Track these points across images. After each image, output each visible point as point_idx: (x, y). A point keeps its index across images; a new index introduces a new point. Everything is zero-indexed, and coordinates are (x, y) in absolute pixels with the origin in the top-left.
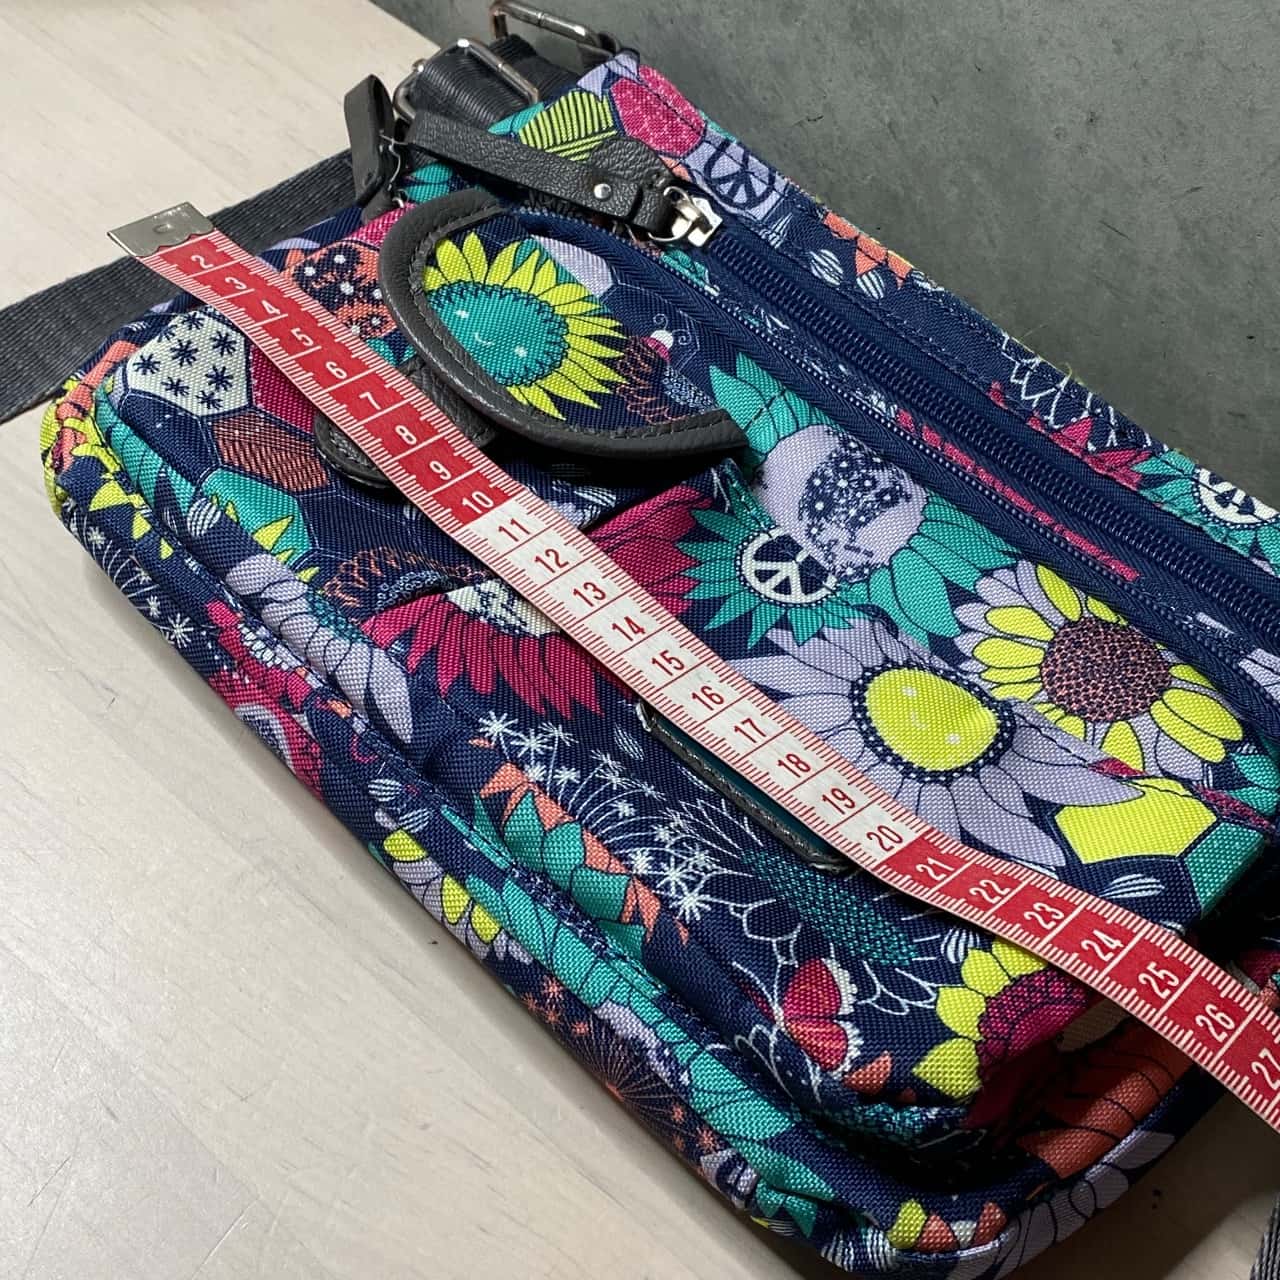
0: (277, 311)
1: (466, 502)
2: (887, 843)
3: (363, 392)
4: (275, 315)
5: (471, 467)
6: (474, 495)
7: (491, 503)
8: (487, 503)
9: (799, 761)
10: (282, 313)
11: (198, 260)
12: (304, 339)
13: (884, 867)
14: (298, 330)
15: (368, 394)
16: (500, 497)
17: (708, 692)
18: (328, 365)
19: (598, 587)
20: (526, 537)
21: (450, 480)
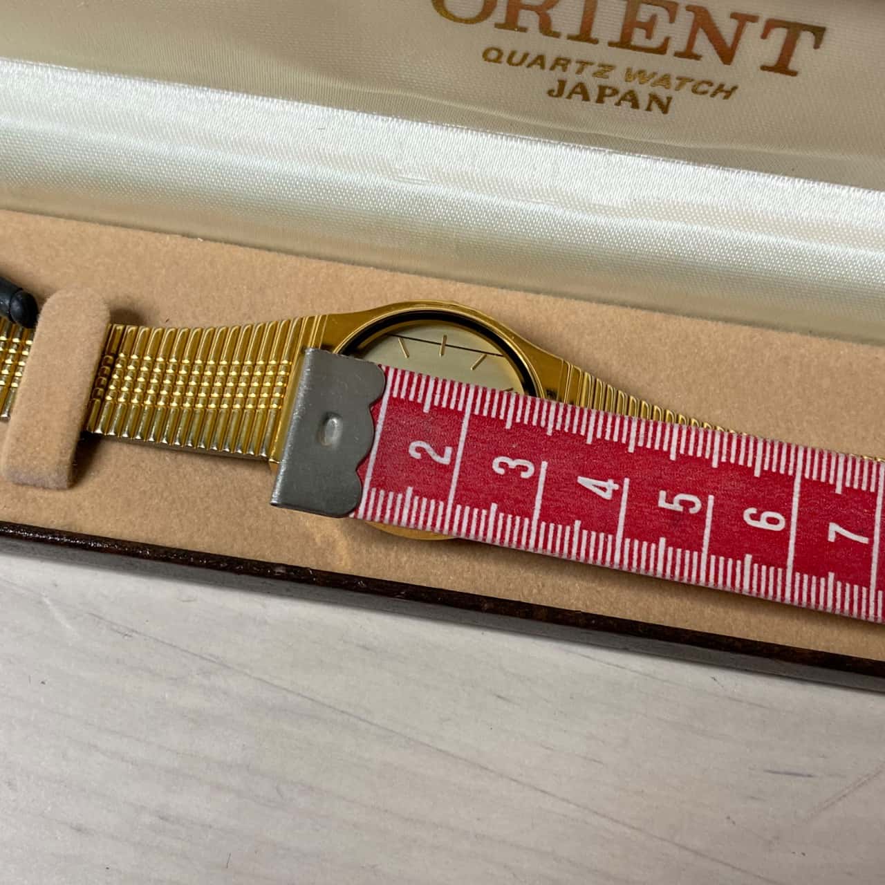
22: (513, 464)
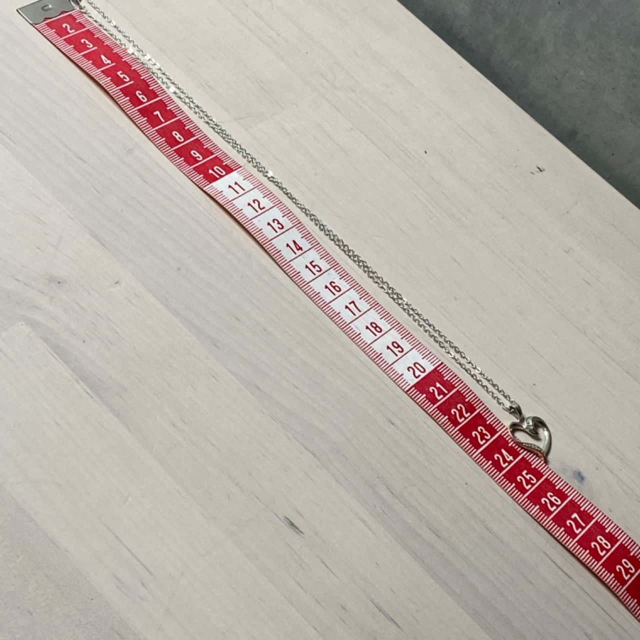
0: (109, 62)
1: (211, 171)
2: (418, 373)
3: (155, 111)
4: (108, 64)
5: (212, 154)
6: (215, 168)
7: (224, 173)
8: (222, 173)
9: (377, 326)
10: (112, 63)
11: (66, 27)
12: (124, 78)
13: (413, 388)
14: (121, 72)
15: (157, 113)
16: (229, 170)
17: (333, 285)
18: (137, 92)
19: (281, 222)
20: (243, 192)
21: (201, 160)
22: (87, 42)
